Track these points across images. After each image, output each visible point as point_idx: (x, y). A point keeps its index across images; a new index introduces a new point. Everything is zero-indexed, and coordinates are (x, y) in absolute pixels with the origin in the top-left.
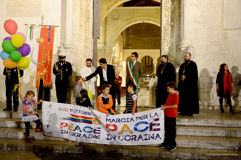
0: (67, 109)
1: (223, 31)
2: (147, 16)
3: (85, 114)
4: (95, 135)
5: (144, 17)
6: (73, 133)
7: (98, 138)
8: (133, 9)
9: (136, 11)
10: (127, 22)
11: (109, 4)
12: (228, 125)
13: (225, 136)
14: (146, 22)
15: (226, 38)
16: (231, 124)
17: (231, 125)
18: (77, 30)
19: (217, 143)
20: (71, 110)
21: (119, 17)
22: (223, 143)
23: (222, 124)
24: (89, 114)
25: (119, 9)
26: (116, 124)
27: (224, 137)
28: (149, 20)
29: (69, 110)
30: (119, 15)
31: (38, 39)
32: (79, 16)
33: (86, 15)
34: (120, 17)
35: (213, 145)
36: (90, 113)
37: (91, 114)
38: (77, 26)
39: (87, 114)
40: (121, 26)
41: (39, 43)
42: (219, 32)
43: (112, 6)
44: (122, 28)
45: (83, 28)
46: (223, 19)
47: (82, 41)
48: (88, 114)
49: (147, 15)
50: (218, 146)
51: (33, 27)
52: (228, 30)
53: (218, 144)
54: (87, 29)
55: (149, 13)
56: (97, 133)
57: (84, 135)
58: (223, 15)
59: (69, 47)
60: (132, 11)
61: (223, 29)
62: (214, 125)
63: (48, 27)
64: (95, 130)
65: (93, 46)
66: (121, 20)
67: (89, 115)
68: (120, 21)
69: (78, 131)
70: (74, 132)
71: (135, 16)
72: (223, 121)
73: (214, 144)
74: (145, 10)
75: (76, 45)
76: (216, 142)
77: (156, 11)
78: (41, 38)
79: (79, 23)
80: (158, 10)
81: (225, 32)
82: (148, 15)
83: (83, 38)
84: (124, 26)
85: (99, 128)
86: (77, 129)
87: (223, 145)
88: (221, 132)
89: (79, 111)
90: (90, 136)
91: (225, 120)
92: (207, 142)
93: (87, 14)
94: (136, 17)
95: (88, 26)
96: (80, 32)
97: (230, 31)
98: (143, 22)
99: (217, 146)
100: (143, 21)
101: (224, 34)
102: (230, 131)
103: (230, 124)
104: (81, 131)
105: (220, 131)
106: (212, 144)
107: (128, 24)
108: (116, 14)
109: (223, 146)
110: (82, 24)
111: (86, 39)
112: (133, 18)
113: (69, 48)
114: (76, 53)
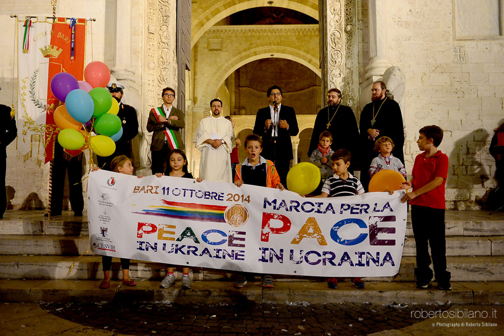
0: (154, 188)
1: (456, 43)
2: (278, 44)
3: (207, 196)
4: (233, 251)
5: (273, 47)
6: (177, 245)
7: (239, 257)
8: (249, 30)
9: (258, 34)
10: (238, 57)
11: (202, 16)
12: (490, 231)
13: (490, 254)
14: (277, 55)
15: (461, 57)
16: (497, 229)
17: (497, 231)
18: (142, 42)
19: (480, 268)
20: (166, 191)
21: (222, 46)
22: (493, 267)
23: (478, 230)
24: (217, 197)
25: (222, 30)
26: (288, 214)
27: (488, 256)
28: (284, 52)
29: (160, 191)
30: (222, 43)
31: (46, 50)
32: (146, 12)
33: (161, 10)
34: (224, 45)
35: (470, 273)
36: (219, 196)
37: (220, 198)
38: (142, 33)
39: (212, 198)
40: (226, 65)
41: (48, 59)
42: (448, 44)
43: (208, 19)
44: (229, 68)
45: (156, 37)
46: (454, 18)
47: (152, 65)
48: (215, 197)
49: (279, 42)
50: (482, 273)
51: (32, 21)
52: (465, 42)
53: (482, 268)
54: (164, 40)
55: (283, 39)
56: (236, 245)
57: (206, 251)
58: (453, 9)
59: (125, 77)
60: (249, 34)
61: (455, 39)
62: (462, 232)
63: (69, 22)
64: (231, 238)
65: (176, 79)
66: (227, 51)
67: (216, 199)
68: (224, 55)
69: (188, 241)
70: (178, 243)
71: (255, 45)
72: (480, 223)
73: (471, 271)
74: (276, 32)
75: (140, 75)
76: (476, 265)
77: (297, 34)
78: (53, 48)
79: (146, 26)
80: (301, 32)
81: (459, 45)
82: (281, 41)
83: (156, 60)
84: (233, 65)
85: (240, 233)
86: (188, 236)
87: (492, 271)
88: (481, 246)
89: (192, 193)
90: (221, 254)
91: (484, 220)
92: (456, 266)
93: (163, 7)
94: (257, 46)
95: (165, 34)
96: (148, 47)
97: (469, 43)
98: (271, 57)
99: (480, 274)
100: (272, 54)
101: (458, 48)
102: (501, 243)
103: (494, 230)
104: (197, 241)
105: (478, 243)
106: (468, 270)
107: (242, 59)
108: (216, 40)
109: (492, 273)
110: (152, 29)
111: (163, 61)
112: (252, 48)
113: (125, 80)
114: (140, 92)
